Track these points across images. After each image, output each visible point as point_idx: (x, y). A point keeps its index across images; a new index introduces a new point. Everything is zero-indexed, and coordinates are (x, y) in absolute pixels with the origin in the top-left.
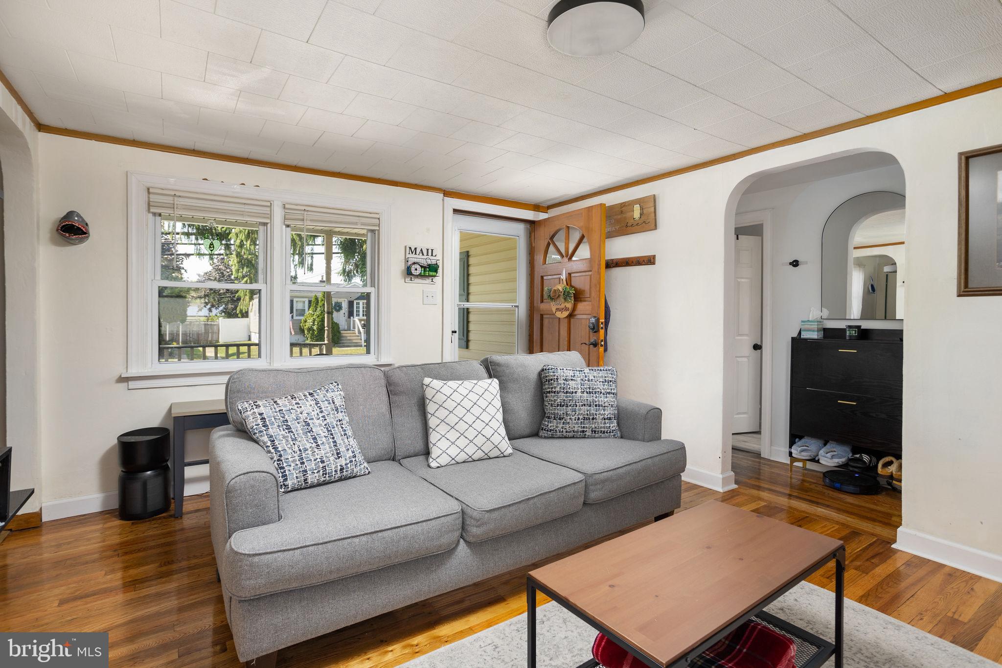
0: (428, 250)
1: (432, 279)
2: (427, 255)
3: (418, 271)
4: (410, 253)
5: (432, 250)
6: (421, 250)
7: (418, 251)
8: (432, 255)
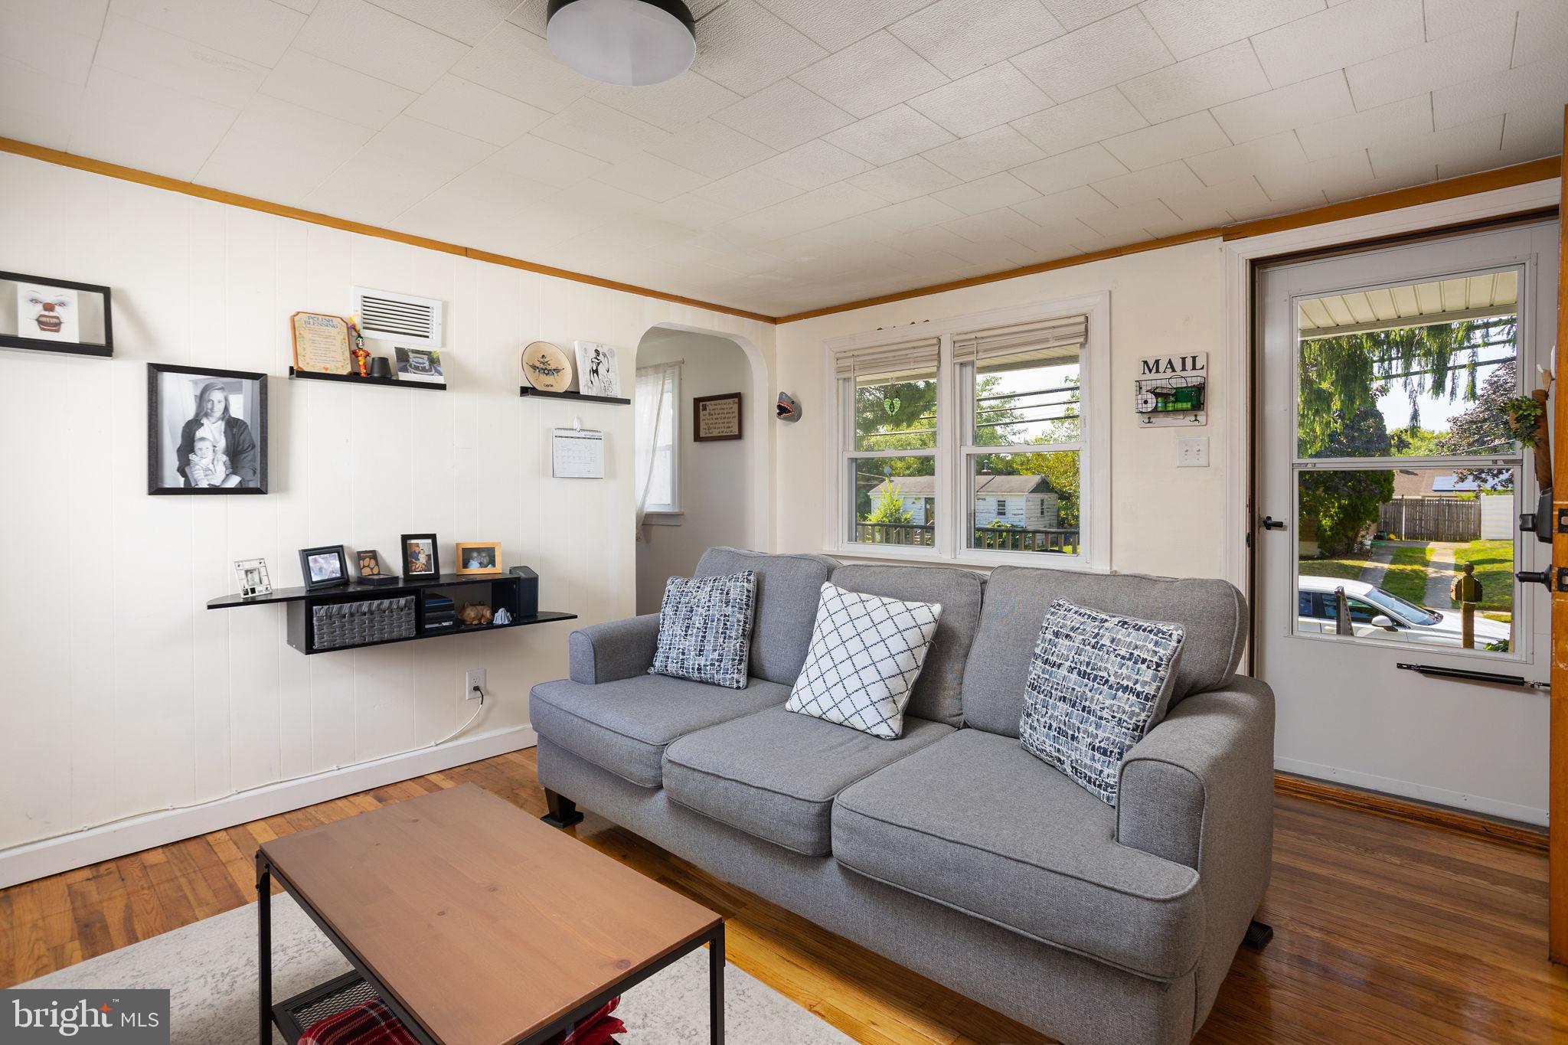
0: (1184, 359)
1: (1196, 416)
2: (1184, 369)
3: (1149, 405)
4: (1147, 370)
5: (1194, 358)
6: (1170, 362)
7: (1163, 365)
8: (1194, 368)
